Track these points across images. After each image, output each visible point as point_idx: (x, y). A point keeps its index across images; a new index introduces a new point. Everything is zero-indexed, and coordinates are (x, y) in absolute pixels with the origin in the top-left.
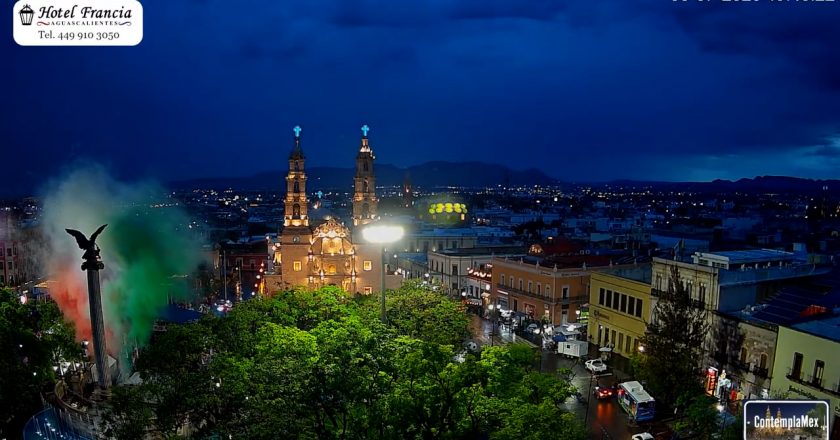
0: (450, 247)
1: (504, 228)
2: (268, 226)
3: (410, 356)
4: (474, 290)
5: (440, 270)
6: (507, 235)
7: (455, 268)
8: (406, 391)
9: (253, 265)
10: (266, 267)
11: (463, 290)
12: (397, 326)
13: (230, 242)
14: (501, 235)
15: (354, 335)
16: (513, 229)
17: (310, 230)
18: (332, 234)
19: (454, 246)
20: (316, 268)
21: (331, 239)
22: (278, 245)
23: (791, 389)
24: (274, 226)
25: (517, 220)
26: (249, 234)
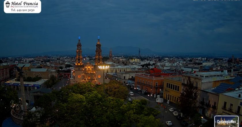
0: (123, 71)
1: (139, 66)
2: (71, 65)
3: (112, 102)
4: (130, 84)
5: (120, 78)
6: (140, 68)
7: (124, 77)
8: (111, 113)
9: (67, 76)
10: (70, 77)
11: (127, 84)
12: (108, 94)
13: (60, 70)
14: (138, 67)
15: (96, 96)
16: (141, 66)
17: (83, 66)
18: (89, 67)
19: (124, 71)
20: (85, 77)
21: (89, 69)
22: (74, 70)
23: (223, 112)
24: (73, 65)
25: (143, 63)
26: (66, 67)
